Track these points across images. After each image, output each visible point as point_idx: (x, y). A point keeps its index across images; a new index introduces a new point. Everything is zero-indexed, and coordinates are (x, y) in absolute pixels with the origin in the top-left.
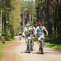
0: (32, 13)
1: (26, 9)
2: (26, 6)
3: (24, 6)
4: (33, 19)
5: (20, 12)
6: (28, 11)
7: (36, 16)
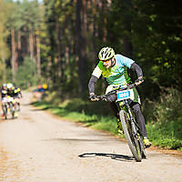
1: (19, 24)
2: (20, 16)
4: (38, 51)
5: (4, 31)
6: (25, 29)
7: (48, 41)
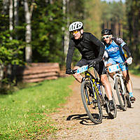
0: (121, 22)
3: (106, 11)
